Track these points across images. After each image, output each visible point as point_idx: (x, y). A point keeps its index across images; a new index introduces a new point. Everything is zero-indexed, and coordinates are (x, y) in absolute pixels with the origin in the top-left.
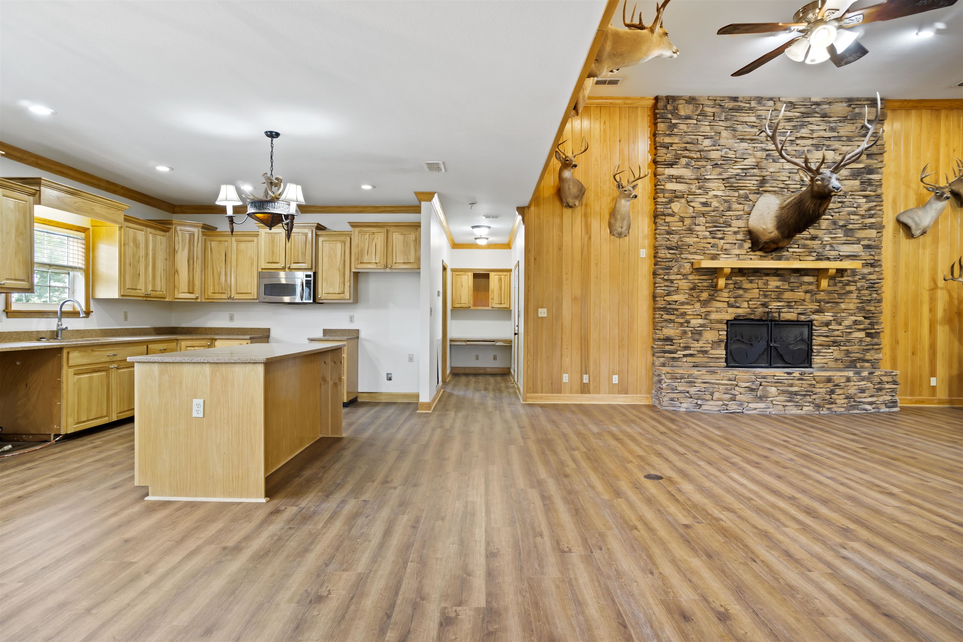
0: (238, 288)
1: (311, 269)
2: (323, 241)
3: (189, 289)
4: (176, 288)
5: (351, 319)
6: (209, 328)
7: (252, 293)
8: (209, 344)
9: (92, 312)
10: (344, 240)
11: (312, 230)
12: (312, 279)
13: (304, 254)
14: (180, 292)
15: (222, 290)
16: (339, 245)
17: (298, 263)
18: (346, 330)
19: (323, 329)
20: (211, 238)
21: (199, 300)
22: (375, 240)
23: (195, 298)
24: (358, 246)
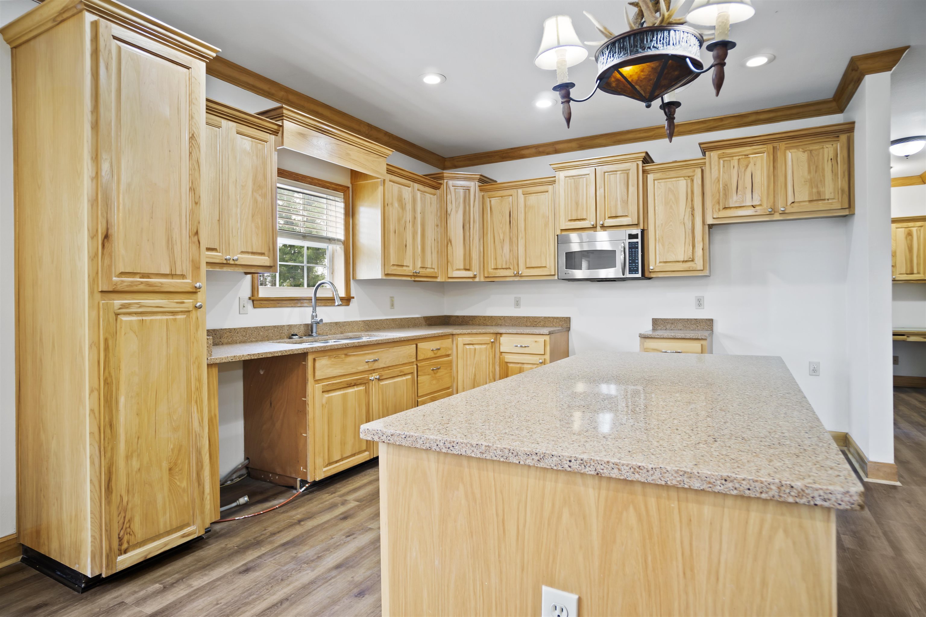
0: (528, 260)
1: (637, 225)
2: (654, 180)
3: (465, 265)
4: (449, 264)
5: (700, 303)
6: (489, 317)
7: (548, 266)
8: (492, 340)
9: (353, 298)
10: (691, 174)
11: (637, 164)
12: (639, 240)
13: (626, 202)
14: (454, 268)
15: (506, 264)
16: (682, 184)
17: (616, 217)
18: (691, 319)
19: (653, 319)
20: (490, 193)
21: (477, 280)
22: (751, 166)
23: (472, 276)
24: (719, 181)
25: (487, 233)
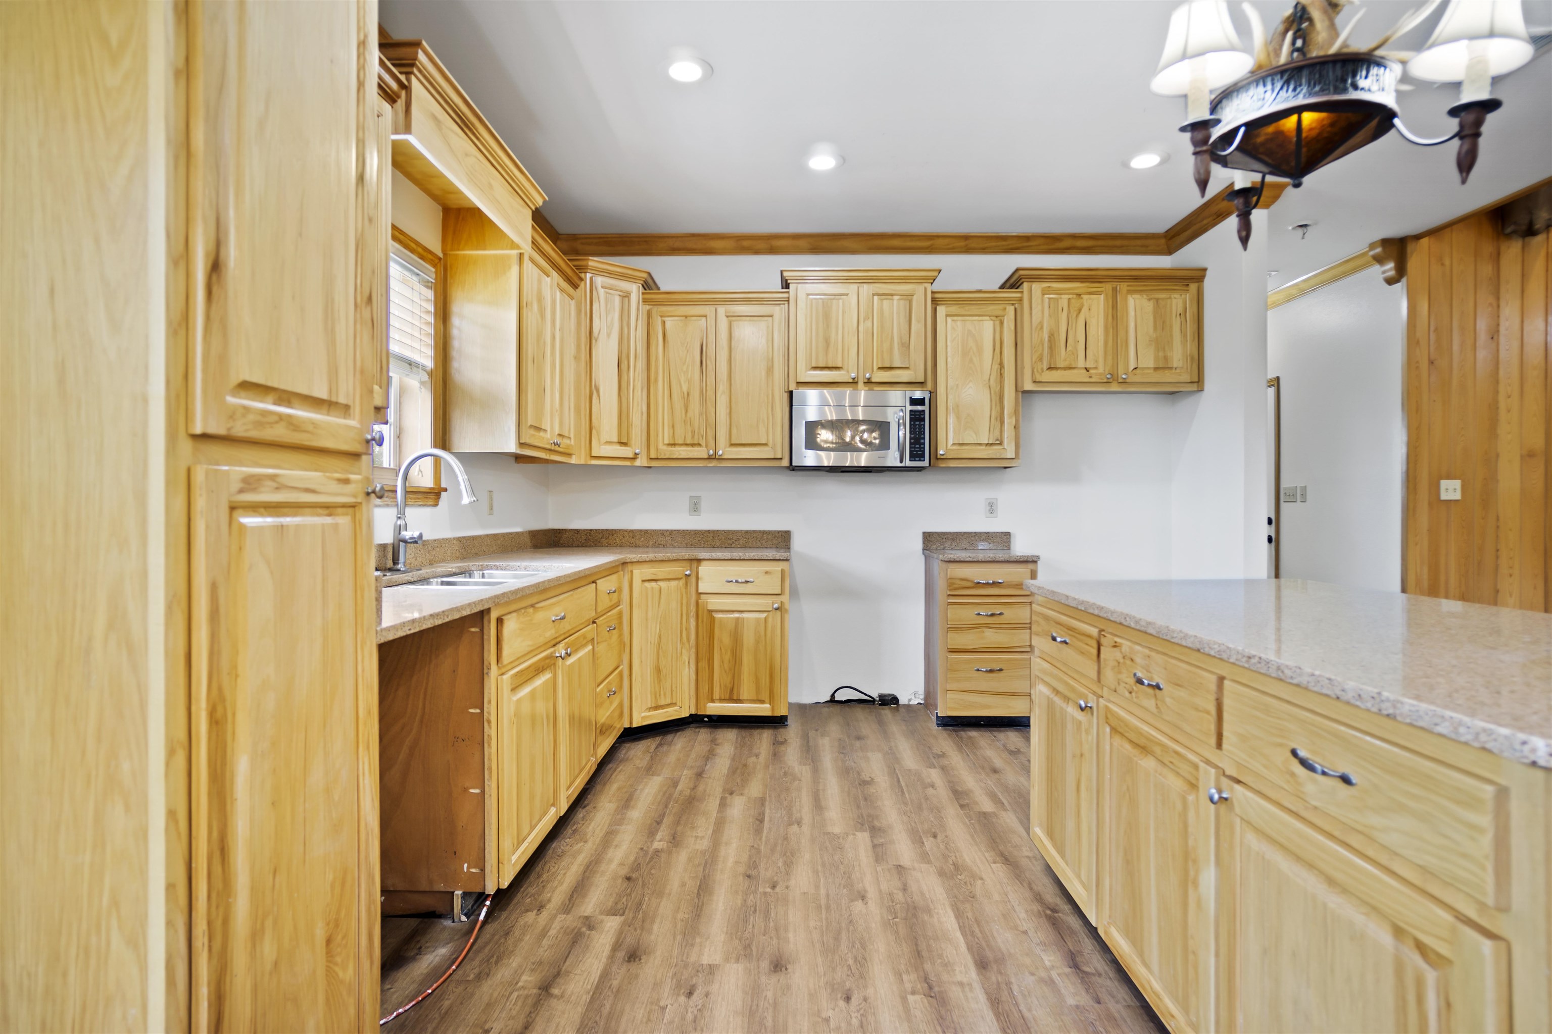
0: (734, 431)
1: (922, 384)
2: (947, 316)
3: (620, 435)
4: (594, 431)
5: (992, 508)
6: (641, 531)
7: (770, 444)
8: (688, 573)
9: (445, 490)
10: (1000, 313)
11: (925, 289)
12: (926, 408)
13: (906, 346)
14: (603, 440)
15: (693, 437)
16: (988, 326)
17: (891, 368)
18: (981, 533)
19: (924, 533)
20: (664, 309)
21: (638, 463)
22: (1085, 310)
23: (631, 456)
24: (1042, 328)
25: (656, 380)
